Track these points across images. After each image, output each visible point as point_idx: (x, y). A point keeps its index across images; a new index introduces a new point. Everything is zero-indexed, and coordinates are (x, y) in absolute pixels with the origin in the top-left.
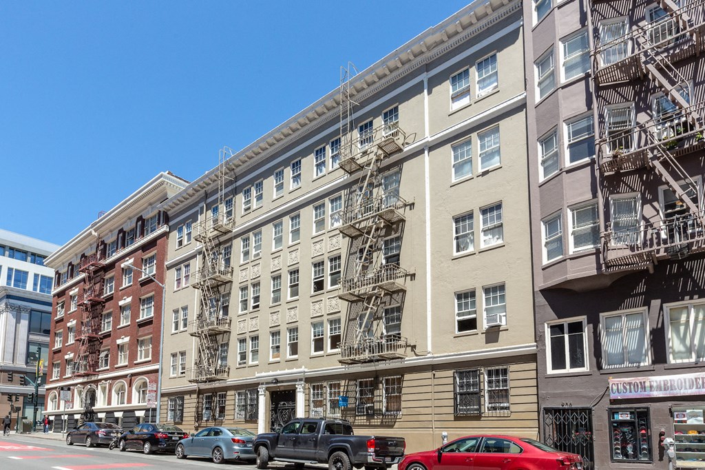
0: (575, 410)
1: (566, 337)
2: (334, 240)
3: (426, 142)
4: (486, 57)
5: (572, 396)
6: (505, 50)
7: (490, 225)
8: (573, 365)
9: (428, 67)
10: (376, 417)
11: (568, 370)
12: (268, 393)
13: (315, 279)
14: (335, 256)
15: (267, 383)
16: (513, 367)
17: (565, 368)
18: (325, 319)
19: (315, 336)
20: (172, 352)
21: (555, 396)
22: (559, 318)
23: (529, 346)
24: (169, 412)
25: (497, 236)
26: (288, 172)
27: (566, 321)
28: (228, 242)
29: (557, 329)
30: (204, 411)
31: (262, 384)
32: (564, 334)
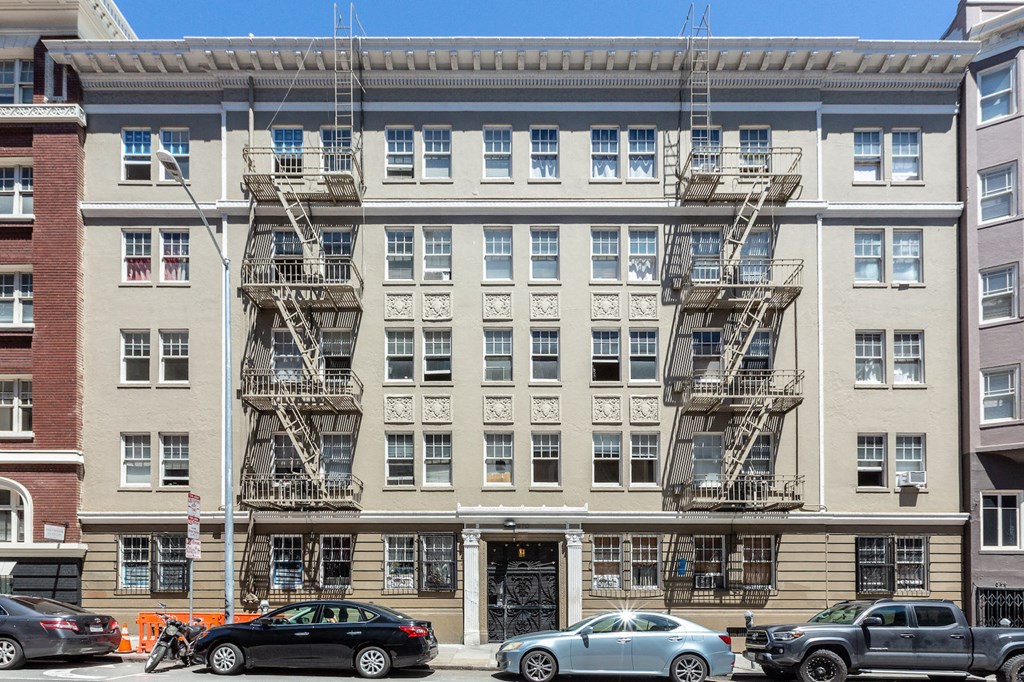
0: (1011, 592)
1: (1000, 510)
2: (644, 303)
3: (820, 209)
4: (904, 129)
5: (1008, 576)
6: (933, 134)
7: (902, 357)
8: (1005, 543)
9: (826, 97)
10: (731, 593)
11: (1000, 547)
12: (484, 544)
13: (595, 358)
14: (642, 330)
15: (482, 526)
16: (934, 539)
17: (996, 544)
18: (627, 431)
19: (597, 455)
20: (122, 431)
21: (989, 575)
22: (997, 489)
23: (955, 516)
24: (122, 570)
25: (908, 374)
26: (522, 141)
27: (1001, 493)
28: (343, 224)
29: (990, 500)
30: (272, 572)
31: (472, 526)
32: (997, 506)
